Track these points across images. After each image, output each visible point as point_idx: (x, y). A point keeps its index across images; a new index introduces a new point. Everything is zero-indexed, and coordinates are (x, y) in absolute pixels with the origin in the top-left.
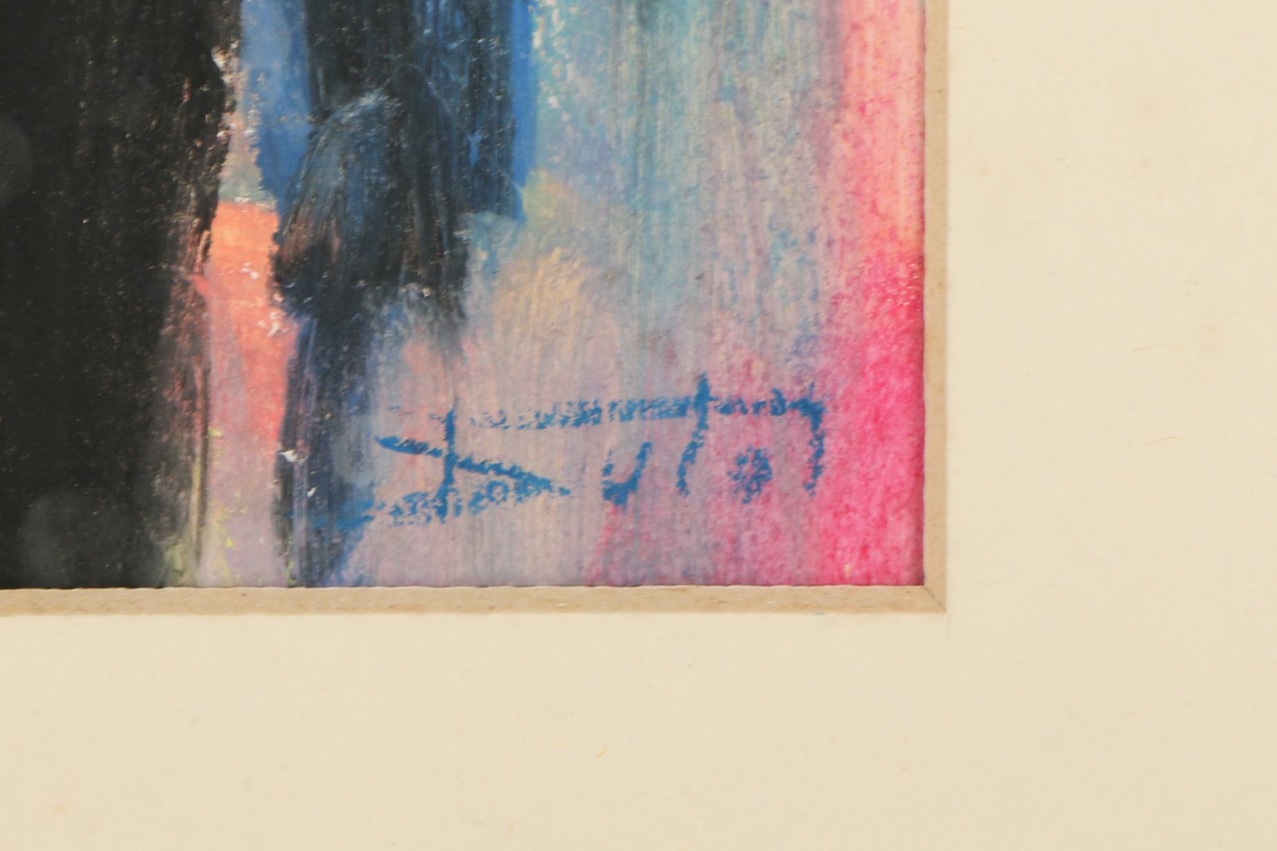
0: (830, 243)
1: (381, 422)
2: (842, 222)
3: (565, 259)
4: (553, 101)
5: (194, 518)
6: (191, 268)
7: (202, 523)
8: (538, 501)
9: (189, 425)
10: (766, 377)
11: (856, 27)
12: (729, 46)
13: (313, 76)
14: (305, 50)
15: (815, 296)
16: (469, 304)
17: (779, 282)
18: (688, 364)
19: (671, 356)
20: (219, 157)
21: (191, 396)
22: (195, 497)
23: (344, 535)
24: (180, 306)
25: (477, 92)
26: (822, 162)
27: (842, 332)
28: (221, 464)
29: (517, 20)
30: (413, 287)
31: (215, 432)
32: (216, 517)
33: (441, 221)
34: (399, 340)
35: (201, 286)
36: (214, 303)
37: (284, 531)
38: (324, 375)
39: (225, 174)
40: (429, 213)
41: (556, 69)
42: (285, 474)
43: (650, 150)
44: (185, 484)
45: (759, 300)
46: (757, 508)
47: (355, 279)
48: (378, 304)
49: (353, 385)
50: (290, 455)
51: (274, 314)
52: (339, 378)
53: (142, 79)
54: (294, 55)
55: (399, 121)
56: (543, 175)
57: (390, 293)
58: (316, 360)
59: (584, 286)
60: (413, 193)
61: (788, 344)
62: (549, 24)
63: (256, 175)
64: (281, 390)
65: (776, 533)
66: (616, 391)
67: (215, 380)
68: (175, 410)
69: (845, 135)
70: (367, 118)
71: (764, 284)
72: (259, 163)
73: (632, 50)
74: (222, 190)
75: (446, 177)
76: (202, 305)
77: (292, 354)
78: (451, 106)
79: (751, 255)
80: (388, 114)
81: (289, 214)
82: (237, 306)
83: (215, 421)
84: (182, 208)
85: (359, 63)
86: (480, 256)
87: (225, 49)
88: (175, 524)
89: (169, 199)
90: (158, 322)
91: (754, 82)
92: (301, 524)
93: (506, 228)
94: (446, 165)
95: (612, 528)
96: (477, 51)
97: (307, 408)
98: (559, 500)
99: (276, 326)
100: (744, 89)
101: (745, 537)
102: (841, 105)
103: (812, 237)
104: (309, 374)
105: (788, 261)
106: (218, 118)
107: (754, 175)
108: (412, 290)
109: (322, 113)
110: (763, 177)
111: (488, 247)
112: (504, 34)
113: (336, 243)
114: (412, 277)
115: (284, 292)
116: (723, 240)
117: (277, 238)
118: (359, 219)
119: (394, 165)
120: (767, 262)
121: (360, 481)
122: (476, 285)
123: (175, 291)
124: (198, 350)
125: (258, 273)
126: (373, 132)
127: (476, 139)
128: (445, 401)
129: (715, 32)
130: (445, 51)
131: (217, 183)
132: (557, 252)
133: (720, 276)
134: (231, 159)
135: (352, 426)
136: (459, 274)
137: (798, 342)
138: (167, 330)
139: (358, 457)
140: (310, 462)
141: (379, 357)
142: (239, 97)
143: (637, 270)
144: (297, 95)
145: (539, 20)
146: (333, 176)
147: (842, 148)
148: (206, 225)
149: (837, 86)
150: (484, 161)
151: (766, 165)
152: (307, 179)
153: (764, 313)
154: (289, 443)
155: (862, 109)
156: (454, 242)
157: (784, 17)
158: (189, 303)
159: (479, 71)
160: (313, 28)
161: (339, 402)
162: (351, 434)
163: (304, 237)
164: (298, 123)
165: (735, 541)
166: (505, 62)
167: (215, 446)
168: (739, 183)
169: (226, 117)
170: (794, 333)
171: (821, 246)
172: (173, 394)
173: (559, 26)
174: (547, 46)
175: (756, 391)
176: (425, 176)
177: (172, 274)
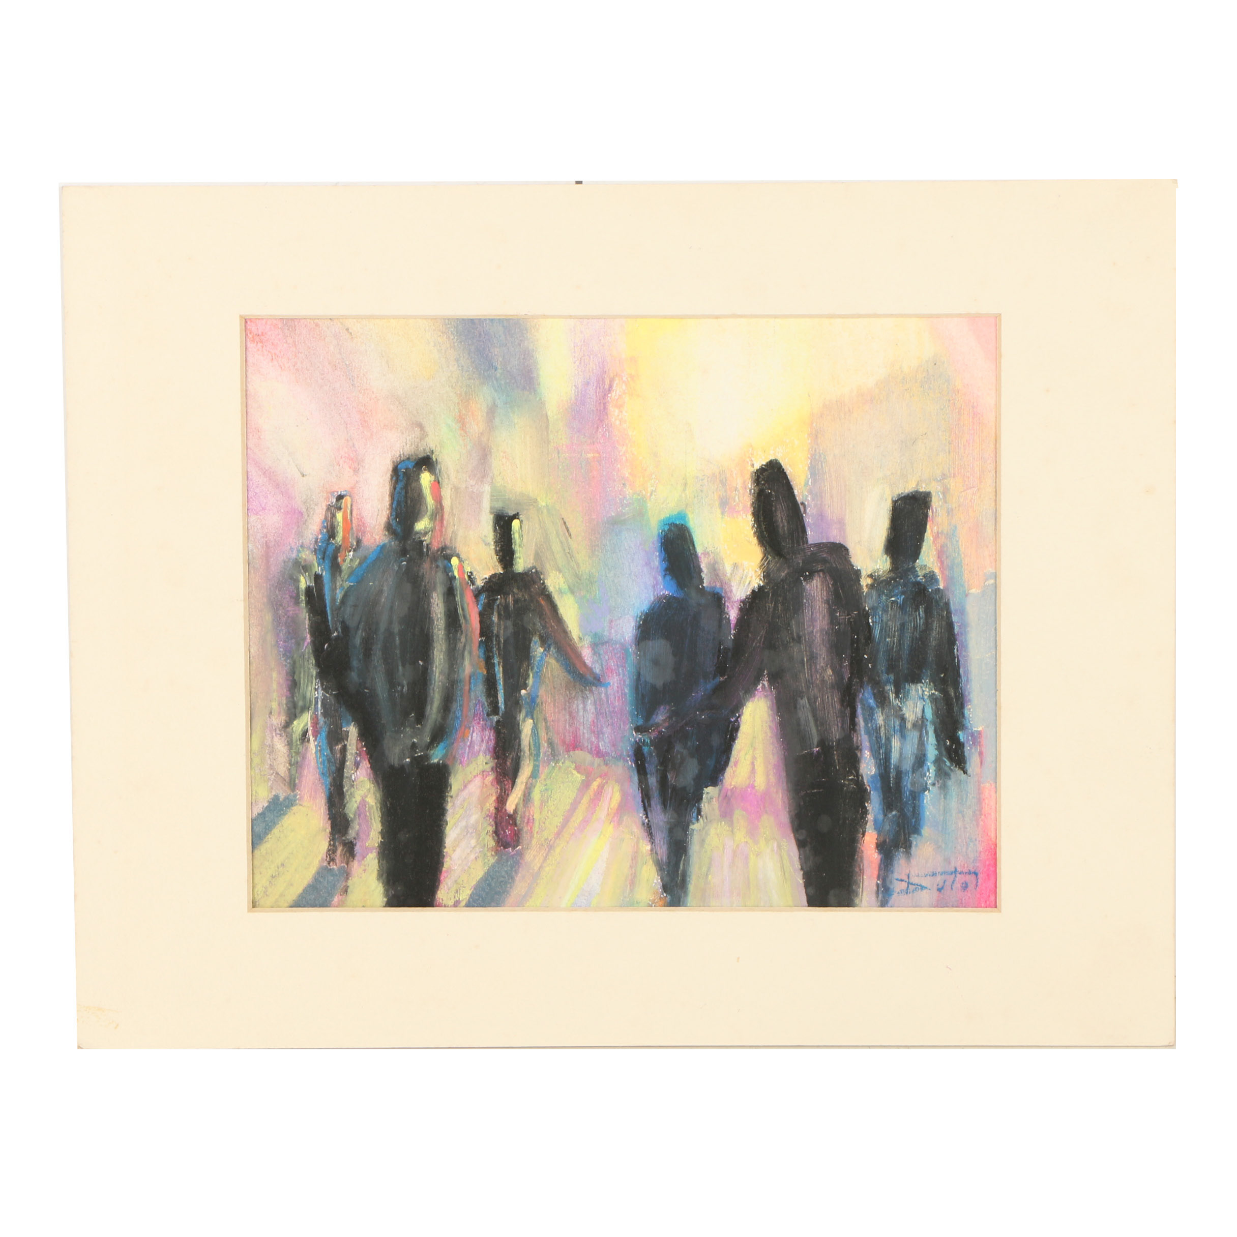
0: (979, 841)
1: (896, 875)
2: (981, 837)
3: (930, 844)
4: (928, 813)
5: (861, 894)
6: (861, 845)
7: (862, 895)
8: (925, 891)
9: (860, 875)
10: (967, 867)
11: (984, 800)
12: (960, 803)
13: (884, 808)
14: (882, 803)
15: (977, 851)
16: (912, 852)
17: (970, 849)
18: (953, 864)
19: (950, 863)
20: (866, 823)
21: (860, 870)
22: (861, 890)
23: (888, 898)
24: (858, 852)
25: (914, 812)
26: (978, 825)
27: (981, 859)
28: (866, 883)
29: (921, 799)
30: (902, 849)
31: (865, 877)
32: (865, 894)
33: (907, 836)
34: (899, 859)
35: (863, 849)
36: (865, 852)
37: (877, 897)
38: (885, 866)
39: (867, 827)
40: (905, 835)
41: (928, 807)
42: (878, 885)
43: (946, 823)
44: (859, 887)
45: (966, 852)
46: (966, 893)
47: (891, 847)
48: (895, 852)
49: (890, 868)
50: (878, 882)
51: (876, 854)
52: (888, 867)
53: (852, 808)
54: (880, 804)
55: (899, 817)
56: (926, 828)
57: (897, 850)
58: (884, 863)
59: (933, 849)
60: (902, 831)
61: (971, 861)
62: (927, 798)
63: (873, 827)
64: (877, 869)
65: (969, 898)
66: (939, 870)
67: (865, 867)
68: (857, 872)
69: (982, 820)
70: (894, 816)
71: (967, 849)
72: (874, 824)
73: (942, 803)
74: (867, 830)
75: (908, 828)
76: (862, 852)
77: (879, 862)
78: (909, 814)
79: (965, 843)
80: (897, 816)
81: (879, 835)
82: (869, 852)
83: (865, 874)
84: (859, 833)
85: (892, 806)
86: (914, 843)
87: (868, 802)
88: (857, 895)
89: (857, 831)
90: (854, 855)
91: (965, 810)
92: (880, 896)
93: (919, 837)
94: (908, 826)
95: (938, 897)
96: (914, 803)
97: (882, 872)
98: (929, 891)
99: (876, 857)
100: (963, 811)
101: (963, 899)
102: (981, 814)
103: (976, 840)
104: (882, 866)
105: (971, 844)
106: (866, 816)
107: (965, 828)
108: (902, 850)
109: (885, 815)
110: (967, 828)
111: (916, 841)
112: (919, 801)
113: (888, 840)
114: (901, 847)
115: (878, 850)
116: (959, 840)
117: (877, 839)
118: (892, 836)
119: (898, 825)
120: (967, 845)
121: (892, 887)
122: (913, 849)
123: (858, 849)
124: (862, 861)
125: (873, 846)
126: (894, 819)
127: (913, 820)
128: (907, 871)
129: (958, 800)
130: (908, 804)
131: (866, 829)
132: (928, 843)
133: (959, 848)
134: (868, 824)
135: (890, 876)
136: (910, 846)
137: (973, 861)
138: (856, 857)
139: (891, 882)
140: (882, 883)
141: (895, 863)
142: (870, 811)
143: (943, 846)
144: (881, 812)
145: (925, 798)
146: (887, 827)
147: (981, 823)
148: (864, 836)
149: (980, 811)
150: (915, 825)
151: (967, 826)
152: (882, 828)
153: (967, 855)
154: (878, 879)
155: (985, 815)
156: (909, 840)
157: (971, 797)
158: (860, 852)
159: (914, 808)
160: (884, 799)
161: (888, 871)
162: (890, 878)
163: (882, 839)
164: (881, 817)
165: (961, 900)
166: (919, 806)
167: (865, 880)
168: (962, 829)
169: (868, 816)
170: (972, 859)
171: (978, 841)
172: (857, 870)
173: (929, 799)
174: (927, 802)
175: (966, 870)
176: (904, 828)
177: (857, 846)
